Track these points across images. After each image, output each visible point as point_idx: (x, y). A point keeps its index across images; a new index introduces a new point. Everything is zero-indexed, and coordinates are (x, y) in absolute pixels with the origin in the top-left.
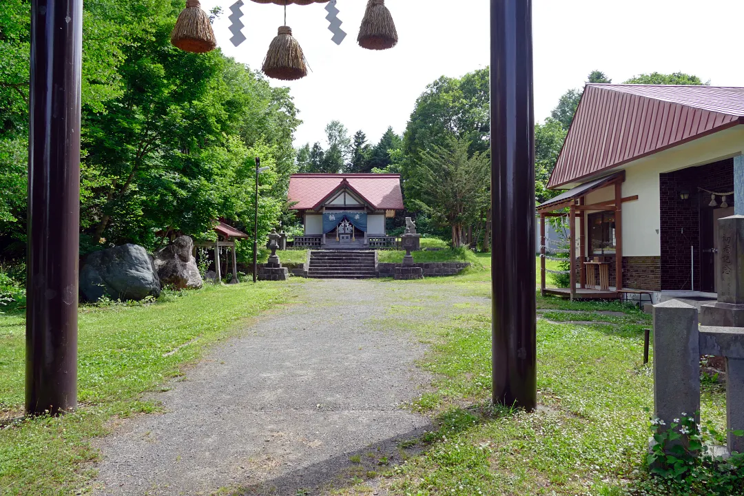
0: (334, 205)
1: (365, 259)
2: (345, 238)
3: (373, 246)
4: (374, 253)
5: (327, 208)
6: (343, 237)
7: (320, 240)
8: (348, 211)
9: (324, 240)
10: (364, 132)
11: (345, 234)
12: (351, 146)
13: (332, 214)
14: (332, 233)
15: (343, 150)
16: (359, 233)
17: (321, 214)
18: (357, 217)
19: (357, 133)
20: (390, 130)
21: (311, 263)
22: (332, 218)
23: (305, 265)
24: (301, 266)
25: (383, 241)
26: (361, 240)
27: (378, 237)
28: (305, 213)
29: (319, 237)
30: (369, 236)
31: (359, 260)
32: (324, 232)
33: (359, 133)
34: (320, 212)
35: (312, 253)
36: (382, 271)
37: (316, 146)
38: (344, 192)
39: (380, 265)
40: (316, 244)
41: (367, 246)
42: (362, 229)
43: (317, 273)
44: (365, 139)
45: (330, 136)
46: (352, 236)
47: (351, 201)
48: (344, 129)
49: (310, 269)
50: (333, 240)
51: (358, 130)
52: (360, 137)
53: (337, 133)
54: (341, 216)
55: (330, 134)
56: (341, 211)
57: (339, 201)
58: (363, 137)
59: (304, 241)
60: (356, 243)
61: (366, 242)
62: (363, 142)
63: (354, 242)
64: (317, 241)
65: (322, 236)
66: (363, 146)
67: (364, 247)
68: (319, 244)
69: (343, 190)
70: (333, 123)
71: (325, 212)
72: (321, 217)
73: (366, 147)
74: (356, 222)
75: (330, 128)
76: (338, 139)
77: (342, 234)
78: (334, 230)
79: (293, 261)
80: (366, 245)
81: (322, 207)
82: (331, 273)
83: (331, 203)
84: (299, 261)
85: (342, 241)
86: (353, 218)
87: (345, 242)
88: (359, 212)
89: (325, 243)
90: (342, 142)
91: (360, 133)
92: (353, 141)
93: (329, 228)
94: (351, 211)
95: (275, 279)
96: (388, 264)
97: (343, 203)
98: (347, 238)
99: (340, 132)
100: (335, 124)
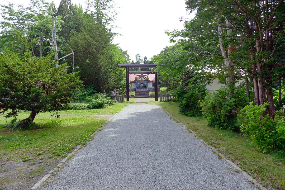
0: (139, 80)
1: (147, 94)
3: (149, 91)
12: (143, 61)
13: (139, 82)
14: (139, 87)
15: (140, 62)
18: (145, 83)
22: (139, 83)
27: (151, 88)
28: (132, 82)
30: (148, 88)
35: (135, 92)
36: (151, 96)
37: (132, 62)
39: (150, 95)
42: (146, 86)
43: (137, 97)
45: (137, 58)
47: (143, 79)
48: (140, 56)
49: (135, 96)
50: (139, 89)
51: (145, 56)
52: (145, 58)
53: (138, 57)
56: (141, 82)
58: (146, 58)
59: (131, 90)
60: (145, 90)
61: (147, 90)
64: (135, 90)
65: (136, 88)
66: (146, 61)
71: (137, 82)
72: (135, 83)
73: (148, 61)
74: (145, 84)
75: (136, 56)
76: (139, 59)
79: (132, 94)
82: (140, 97)
84: (133, 94)
85: (141, 89)
86: (144, 83)
87: (142, 90)
88: (146, 82)
89: (137, 90)
90: (140, 60)
93: (137, 86)
94: (144, 82)
98: (143, 88)
99: (139, 57)
100: (138, 55)
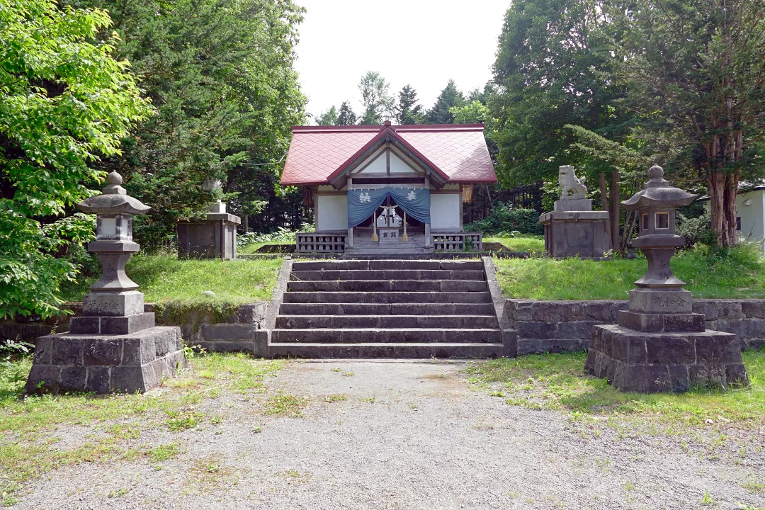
0: (368, 174)
1: (456, 288)
2: (389, 235)
4: (481, 266)
5: (355, 181)
6: (385, 235)
7: (343, 239)
8: (395, 186)
9: (351, 240)
10: (413, 87)
11: (389, 228)
12: (395, 107)
13: (365, 191)
14: (365, 227)
16: (416, 226)
17: (346, 193)
19: (404, 89)
20: (451, 84)
21: (287, 298)
22: (365, 198)
23: (259, 311)
24: (246, 313)
25: (458, 241)
26: (419, 239)
27: (450, 232)
28: (317, 192)
29: (342, 236)
31: (437, 288)
32: (350, 225)
33: (406, 90)
34: (344, 189)
35: (295, 267)
36: (527, 332)
37: (345, 108)
38: (388, 149)
39: (520, 308)
40: (336, 247)
41: (431, 251)
42: (421, 219)
43: (303, 338)
44: (416, 98)
45: (366, 94)
46: (401, 231)
47: (399, 167)
48: (385, 83)
49: (280, 323)
50: (366, 239)
51: (405, 85)
52: (407, 96)
53: (375, 90)
54: (381, 195)
55: (365, 91)
56: (383, 186)
57: (377, 167)
58: (413, 95)
59: (315, 243)
60: (410, 245)
61: (428, 244)
62: (413, 102)
63: (407, 244)
64: (339, 242)
65: (346, 233)
66: (412, 108)
67: (426, 252)
68: (343, 247)
69: (384, 146)
70: (370, 75)
71: (351, 187)
72: (343, 199)
73: (418, 108)
74: (409, 205)
75: (365, 82)
76: (377, 97)
77: (384, 228)
78: (368, 222)
79: (224, 297)
80: (428, 248)
81: (346, 178)
82: (348, 338)
83: (364, 172)
85: (383, 240)
86: (403, 199)
87: (389, 243)
88: (415, 186)
89: (352, 245)
90: (382, 102)
91: (408, 90)
92: (397, 102)
93: (359, 217)
94: (401, 186)
95: (98, 389)
96: (551, 308)
97: (385, 171)
98: (393, 235)
99: (379, 87)
100: (371, 77)
